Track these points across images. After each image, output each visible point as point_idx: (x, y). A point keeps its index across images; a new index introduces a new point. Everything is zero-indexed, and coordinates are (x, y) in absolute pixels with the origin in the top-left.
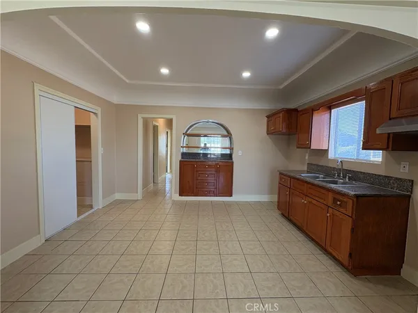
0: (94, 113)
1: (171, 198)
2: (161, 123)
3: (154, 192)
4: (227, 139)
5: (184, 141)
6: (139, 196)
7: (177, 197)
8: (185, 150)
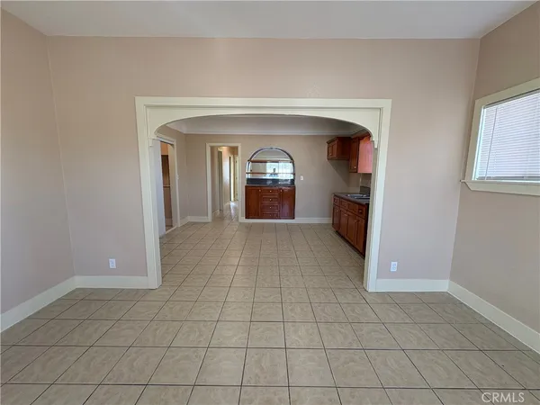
0: (172, 145)
1: (238, 220)
2: (224, 150)
3: (220, 216)
4: (291, 165)
5: (249, 167)
6: (209, 218)
7: (243, 219)
8: (249, 176)
